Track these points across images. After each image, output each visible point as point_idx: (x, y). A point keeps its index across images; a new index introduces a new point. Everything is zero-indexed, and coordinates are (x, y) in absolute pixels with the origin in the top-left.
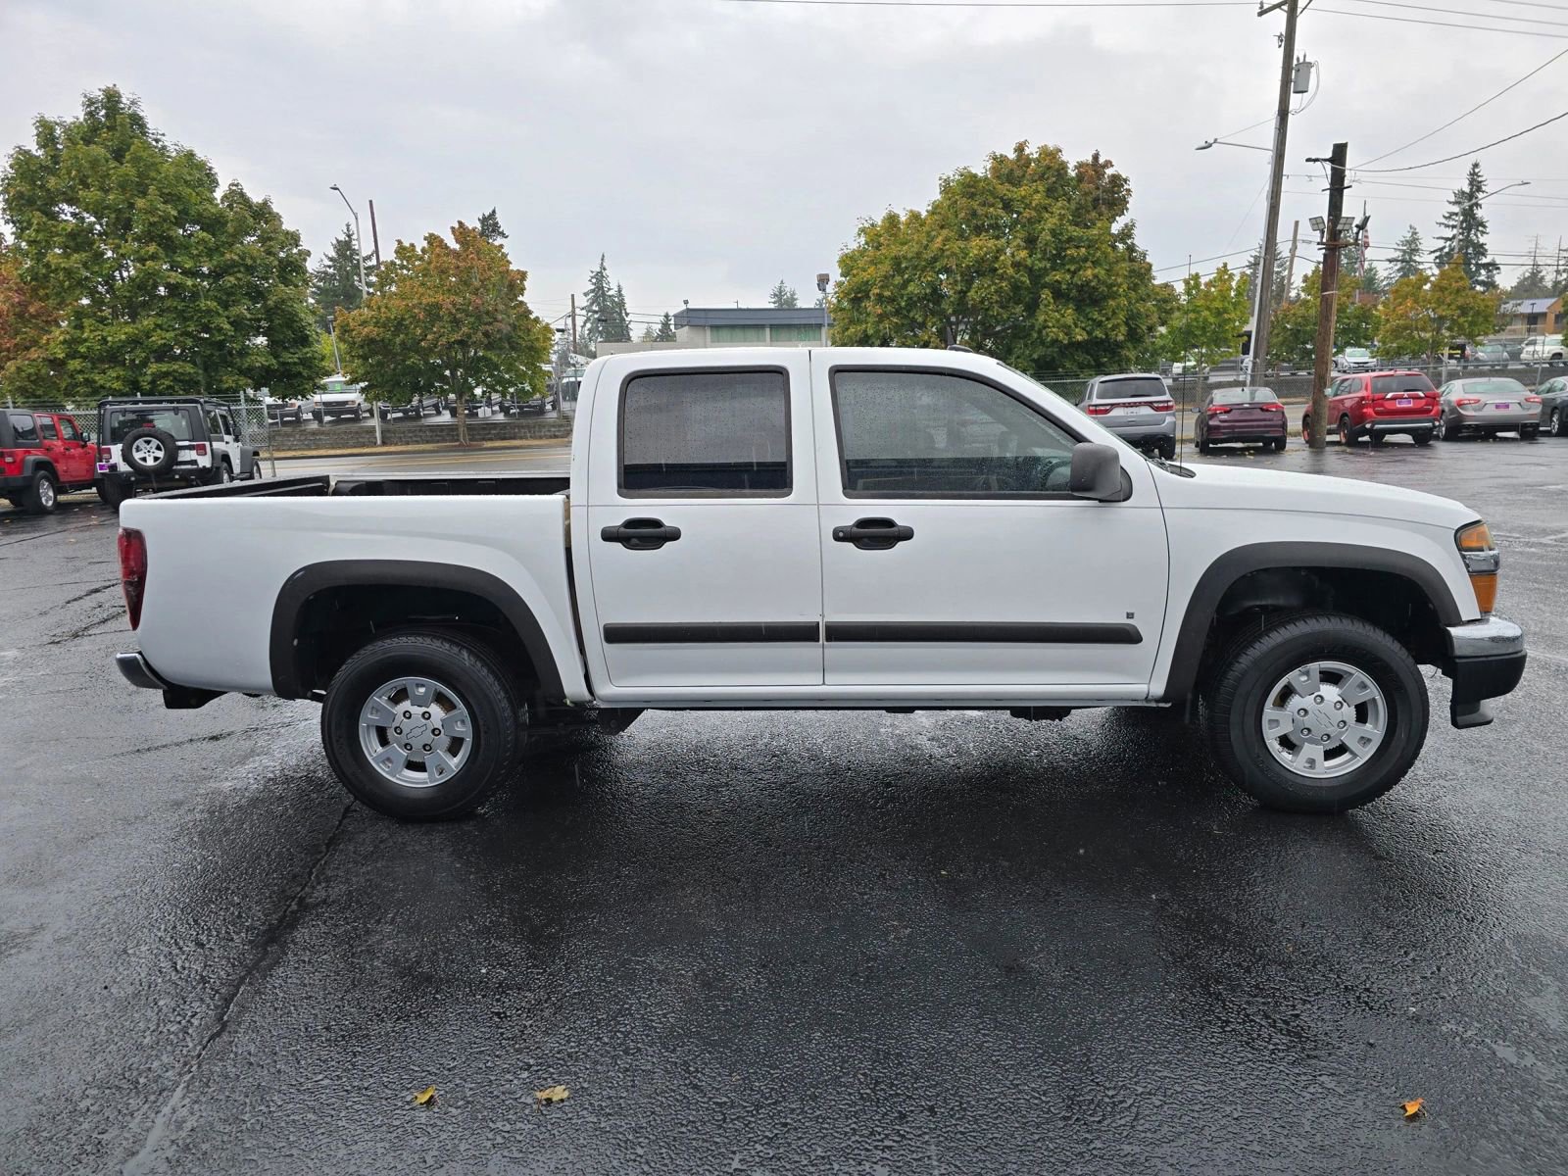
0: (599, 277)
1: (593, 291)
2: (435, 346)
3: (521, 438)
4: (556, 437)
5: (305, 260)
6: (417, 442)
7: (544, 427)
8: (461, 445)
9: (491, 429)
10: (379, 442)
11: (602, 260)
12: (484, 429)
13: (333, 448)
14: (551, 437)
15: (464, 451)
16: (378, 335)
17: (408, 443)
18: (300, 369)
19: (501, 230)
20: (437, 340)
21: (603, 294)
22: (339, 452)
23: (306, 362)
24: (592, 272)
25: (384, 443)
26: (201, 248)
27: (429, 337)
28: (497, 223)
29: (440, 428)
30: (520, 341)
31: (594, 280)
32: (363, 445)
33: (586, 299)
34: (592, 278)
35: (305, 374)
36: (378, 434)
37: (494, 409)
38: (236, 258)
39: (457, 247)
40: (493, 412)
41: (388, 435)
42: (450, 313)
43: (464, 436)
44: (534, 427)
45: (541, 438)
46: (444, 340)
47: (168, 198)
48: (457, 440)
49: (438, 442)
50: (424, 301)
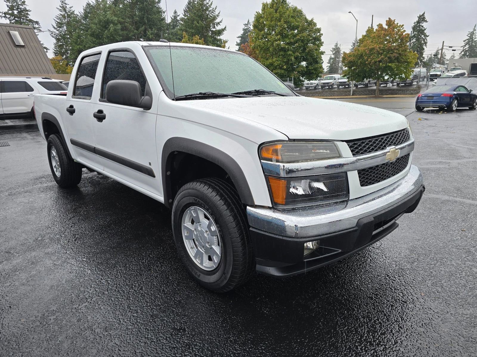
0: (472, 34)
1: (468, 39)
2: (370, 63)
3: (399, 94)
4: (412, 94)
5: (321, 37)
6: (363, 95)
7: (408, 90)
8: (376, 96)
9: (389, 91)
10: (351, 95)
11: (475, 27)
12: (386, 91)
13: (338, 96)
14: (410, 94)
15: (376, 98)
16: (353, 60)
17: (360, 95)
18: (313, 71)
19: (426, 20)
20: (371, 61)
21: (472, 40)
22: (339, 97)
23: (316, 69)
24: (469, 32)
25: (353, 95)
26: (291, 36)
27: (369, 60)
28: (425, 17)
29: (372, 90)
30: (401, 59)
31: (469, 35)
32: (347, 95)
33: (464, 43)
34: (469, 34)
35: (314, 73)
36: (351, 92)
37: (394, 84)
38: (299, 37)
39: (387, 27)
40: (393, 85)
41: (355, 92)
42: (378, 51)
43: (377, 93)
44: (405, 91)
45: (406, 94)
46: (373, 61)
47: (286, 22)
48: (375, 94)
49: (370, 95)
50: (370, 47)
